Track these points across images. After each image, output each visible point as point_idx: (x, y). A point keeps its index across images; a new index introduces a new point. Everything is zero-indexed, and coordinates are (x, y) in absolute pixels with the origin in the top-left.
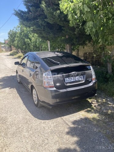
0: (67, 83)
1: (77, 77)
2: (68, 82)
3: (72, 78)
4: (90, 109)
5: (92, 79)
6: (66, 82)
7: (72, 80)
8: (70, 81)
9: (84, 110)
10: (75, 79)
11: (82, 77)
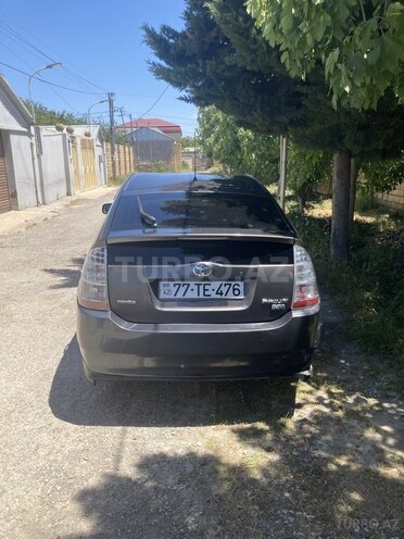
0: (164, 302)
1: (215, 285)
2: (172, 297)
3: (192, 284)
4: (267, 428)
5: (288, 304)
6: (162, 296)
7: (192, 295)
8: (180, 296)
9: (236, 426)
10: (205, 290)
11: (241, 288)
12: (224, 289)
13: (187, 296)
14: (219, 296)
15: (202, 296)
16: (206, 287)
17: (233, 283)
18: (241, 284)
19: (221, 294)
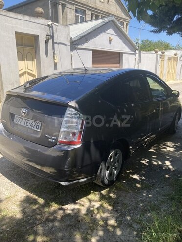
1: (31, 121)
2: (17, 123)
3: (24, 118)
6: (15, 122)
8: (19, 123)
10: (27, 123)
11: (40, 126)
12: (34, 124)
13: (21, 124)
14: (31, 127)
15: (25, 125)
16: (28, 121)
17: (38, 122)
18: (40, 123)
19: (32, 126)
